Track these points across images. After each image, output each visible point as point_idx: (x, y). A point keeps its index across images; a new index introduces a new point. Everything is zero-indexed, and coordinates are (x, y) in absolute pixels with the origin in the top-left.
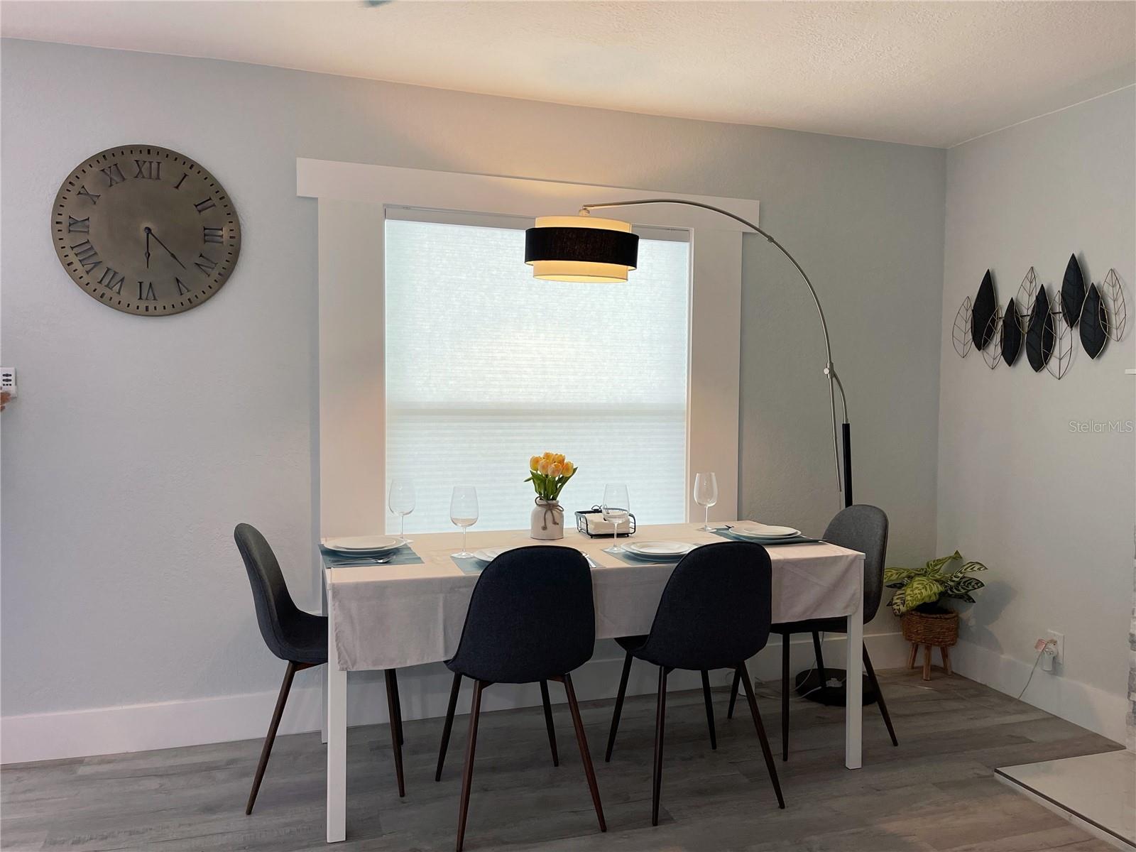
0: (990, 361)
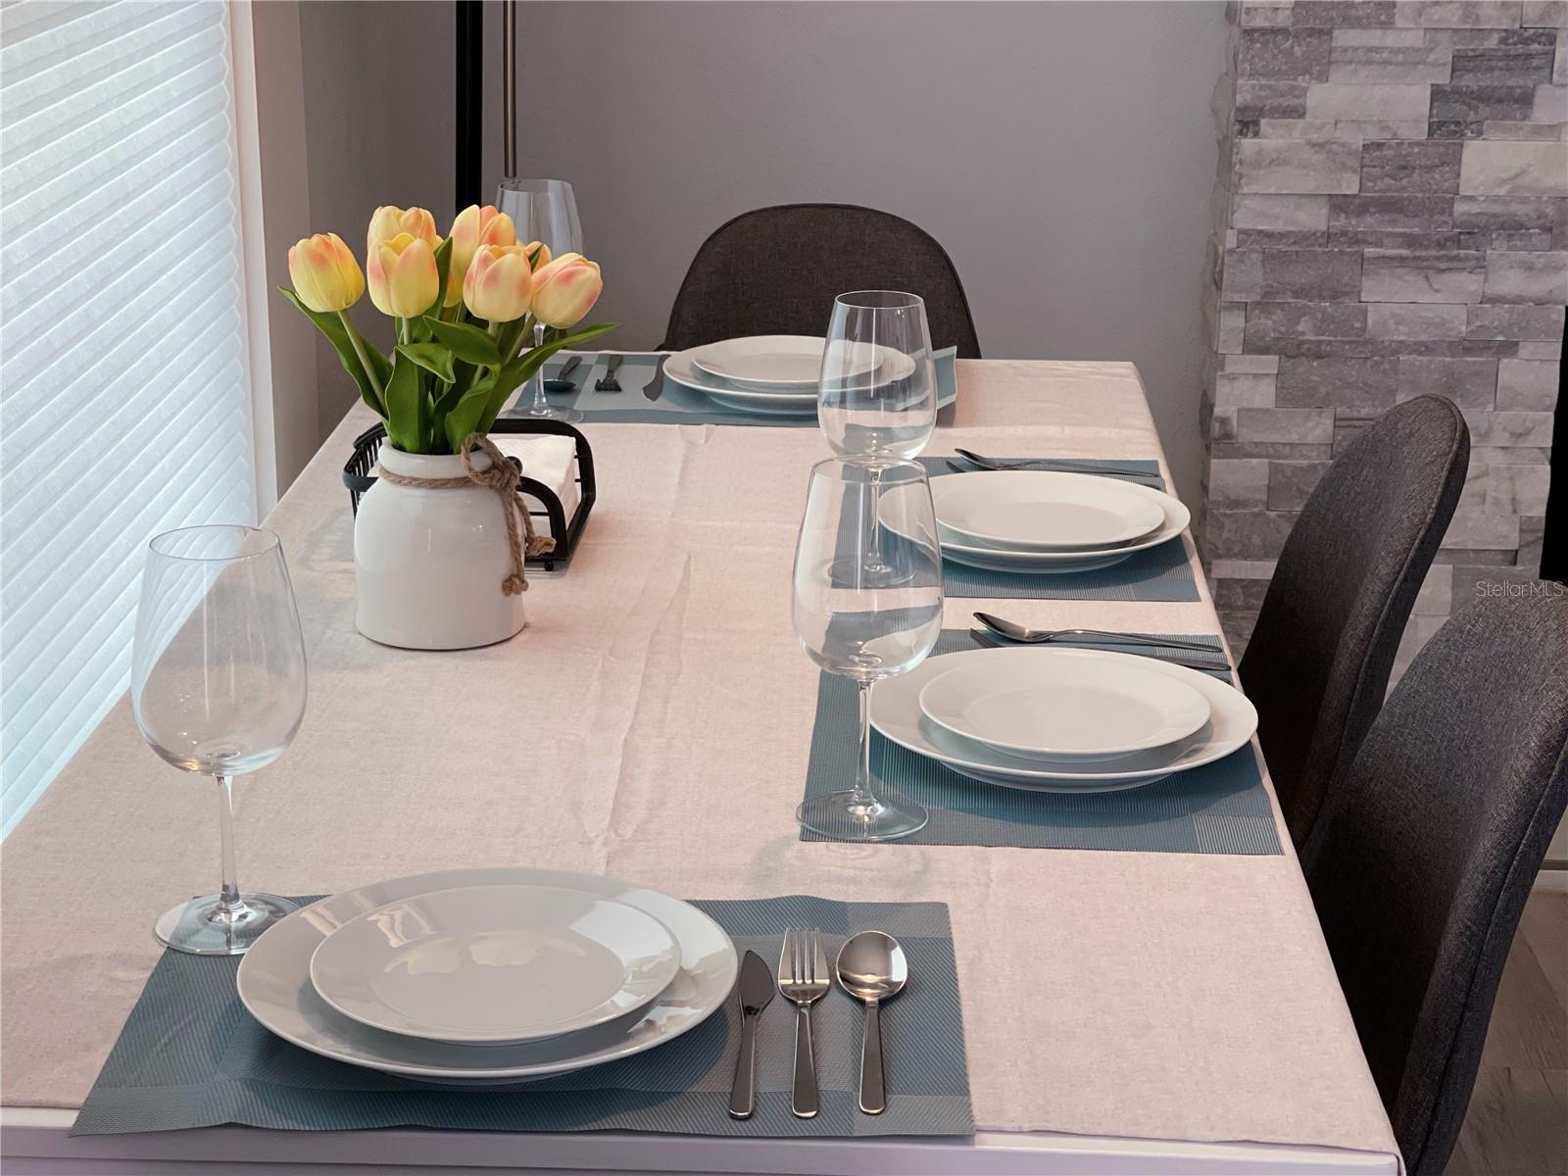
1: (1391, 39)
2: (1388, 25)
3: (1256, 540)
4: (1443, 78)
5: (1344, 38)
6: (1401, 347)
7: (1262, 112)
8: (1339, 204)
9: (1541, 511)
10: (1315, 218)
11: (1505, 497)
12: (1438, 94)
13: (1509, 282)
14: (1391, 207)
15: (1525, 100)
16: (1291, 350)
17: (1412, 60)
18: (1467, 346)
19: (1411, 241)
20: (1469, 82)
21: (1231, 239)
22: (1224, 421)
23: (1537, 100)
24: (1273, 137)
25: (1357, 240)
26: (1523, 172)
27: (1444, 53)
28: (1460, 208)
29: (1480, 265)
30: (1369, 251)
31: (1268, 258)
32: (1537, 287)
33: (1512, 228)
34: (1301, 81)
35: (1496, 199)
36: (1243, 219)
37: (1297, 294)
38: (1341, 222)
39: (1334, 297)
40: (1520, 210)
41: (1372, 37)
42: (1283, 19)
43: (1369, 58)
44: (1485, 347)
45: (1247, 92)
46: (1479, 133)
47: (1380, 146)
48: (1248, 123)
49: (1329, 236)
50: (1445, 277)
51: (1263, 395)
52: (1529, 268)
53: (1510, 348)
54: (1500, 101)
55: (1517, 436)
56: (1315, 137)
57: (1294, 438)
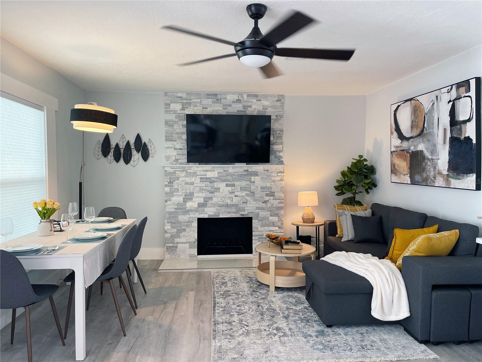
0: (109, 161)
1: (179, 193)
2: (178, 192)
3: (170, 242)
4: (184, 197)
5: (174, 193)
6: (182, 222)
7: (167, 200)
8: (175, 209)
9: (197, 238)
10: (173, 210)
11: (193, 236)
12: (184, 198)
13: (192, 216)
14: (180, 209)
15: (192, 199)
16: (172, 223)
17: (181, 195)
18: (188, 222)
19: (182, 212)
20: (186, 197)
21: (165, 212)
22: (166, 230)
23: (193, 199)
24: (169, 203)
25: (177, 212)
26: (192, 205)
27: (184, 195)
28: (187, 209)
29: (189, 214)
30: (179, 213)
31: (169, 214)
32: (194, 216)
33: (192, 211)
34: (171, 197)
35: (190, 208)
36: (166, 211)
37: (172, 217)
38: (176, 210)
39: (175, 218)
40: (192, 209)
41: (177, 193)
42: (169, 192)
43: (177, 195)
44: (190, 222)
45: (166, 198)
46: (188, 202)
47: (179, 203)
48: (166, 201)
49: (175, 212)
50: (186, 215)
51: (170, 227)
52: (194, 214)
53: (193, 222)
54: (190, 199)
55: (194, 230)
56: (173, 202)
57: (173, 231)
